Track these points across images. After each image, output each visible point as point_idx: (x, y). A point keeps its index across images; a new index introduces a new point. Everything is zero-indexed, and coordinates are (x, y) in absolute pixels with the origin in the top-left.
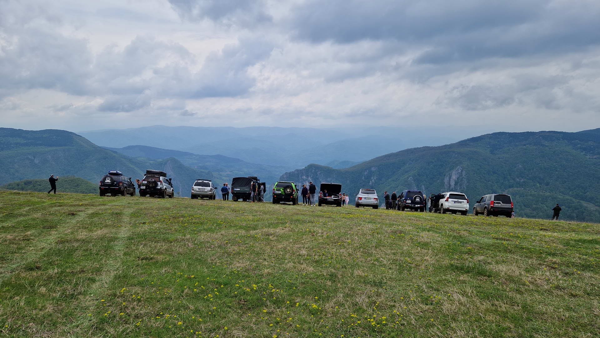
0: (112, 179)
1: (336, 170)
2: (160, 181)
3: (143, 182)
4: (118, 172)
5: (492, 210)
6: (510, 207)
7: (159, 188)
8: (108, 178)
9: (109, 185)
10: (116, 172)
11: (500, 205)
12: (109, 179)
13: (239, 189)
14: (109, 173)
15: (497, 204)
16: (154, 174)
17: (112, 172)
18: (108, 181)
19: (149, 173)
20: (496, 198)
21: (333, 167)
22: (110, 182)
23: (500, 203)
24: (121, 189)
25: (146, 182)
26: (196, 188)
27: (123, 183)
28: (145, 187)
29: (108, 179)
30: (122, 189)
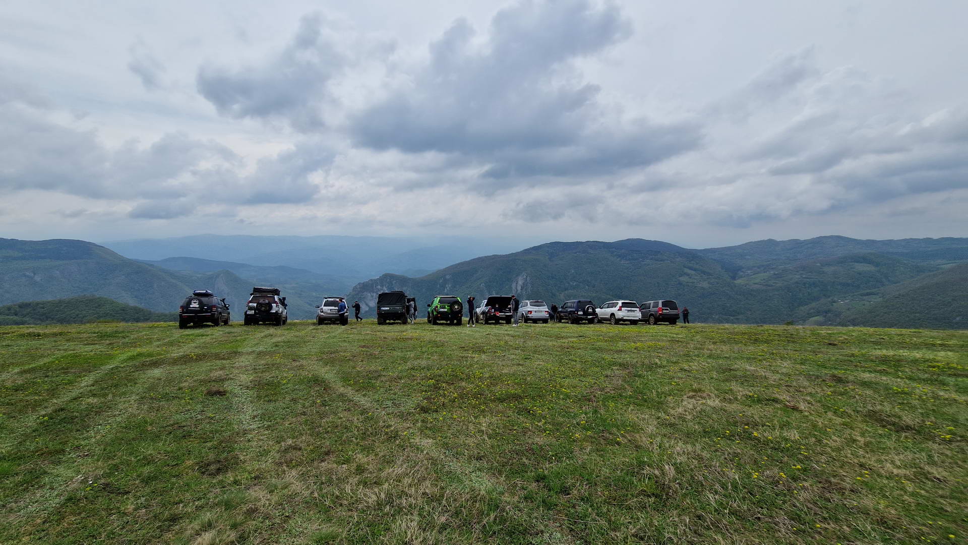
0: (200, 303)
1: (411, 278)
2: (275, 302)
3: (250, 304)
4: (208, 291)
5: (661, 317)
6: (677, 313)
7: (275, 311)
8: (195, 301)
9: (194, 311)
10: (205, 291)
11: (668, 311)
12: (196, 303)
13: (388, 308)
14: (194, 294)
15: (665, 311)
16: (265, 292)
17: (199, 291)
18: (195, 305)
19: (258, 292)
20: (664, 304)
21: (410, 275)
22: (198, 306)
23: (667, 310)
24: (214, 316)
25: (255, 305)
26: (326, 309)
27: (217, 308)
28: (253, 311)
29: (194, 303)
30: (216, 315)
